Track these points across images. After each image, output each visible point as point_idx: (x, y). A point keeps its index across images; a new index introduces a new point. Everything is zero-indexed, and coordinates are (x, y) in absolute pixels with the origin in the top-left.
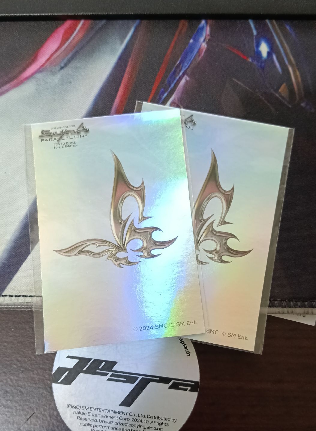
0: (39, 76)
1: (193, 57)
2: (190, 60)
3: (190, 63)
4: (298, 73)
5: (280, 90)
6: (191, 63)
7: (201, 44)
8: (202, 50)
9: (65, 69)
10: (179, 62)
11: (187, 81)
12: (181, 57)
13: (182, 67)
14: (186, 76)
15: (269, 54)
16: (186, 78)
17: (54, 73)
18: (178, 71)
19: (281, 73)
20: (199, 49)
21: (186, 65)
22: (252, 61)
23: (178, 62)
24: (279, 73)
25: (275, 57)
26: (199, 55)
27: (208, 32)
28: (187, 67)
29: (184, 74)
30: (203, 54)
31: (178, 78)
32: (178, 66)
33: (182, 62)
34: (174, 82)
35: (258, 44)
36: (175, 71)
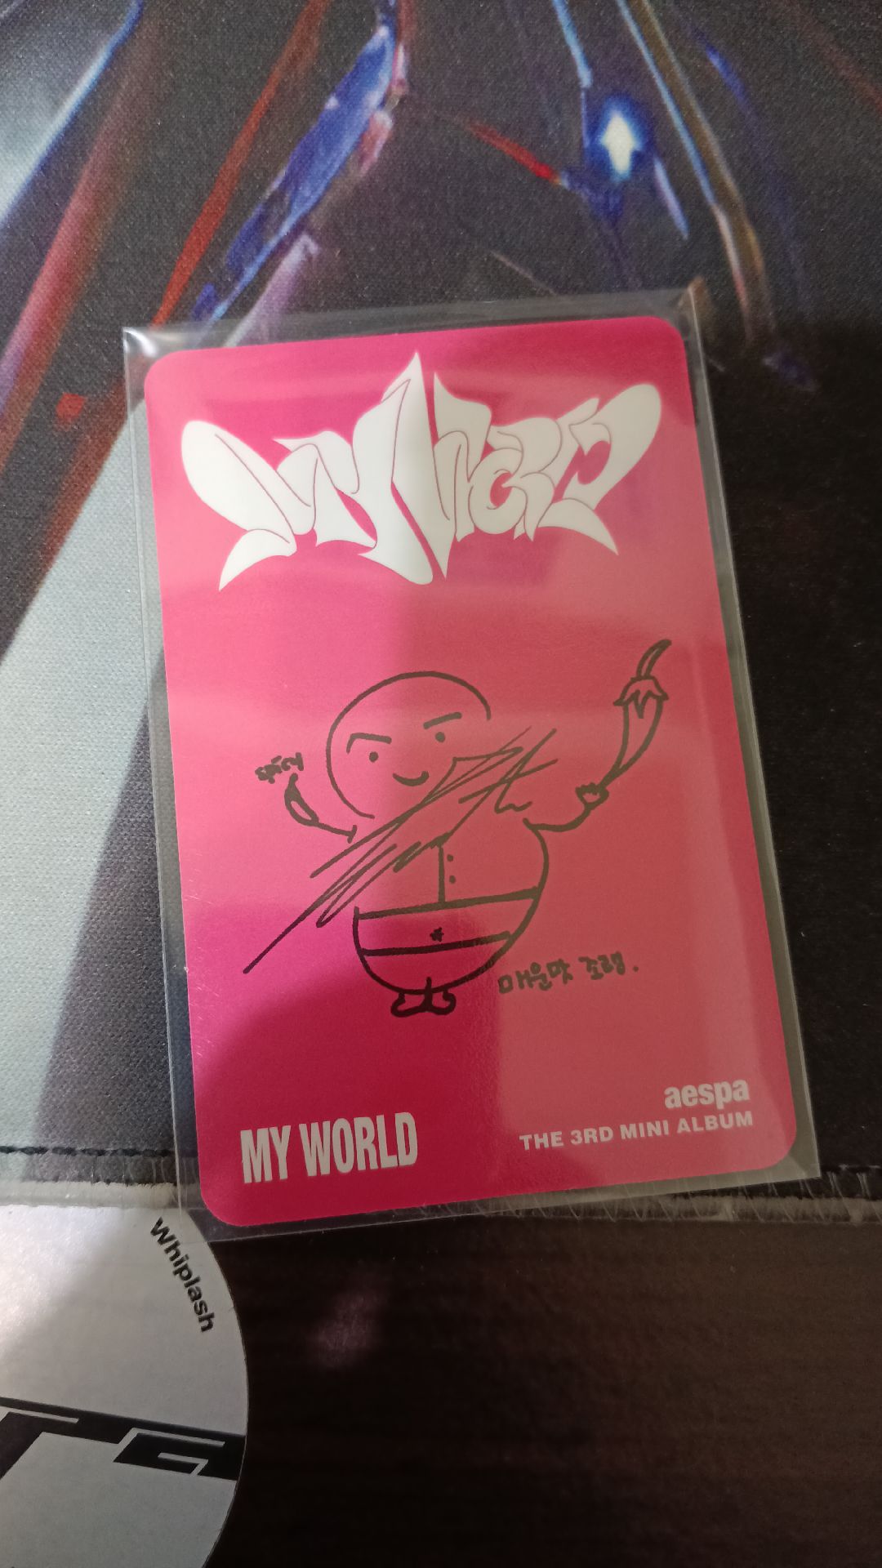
1: (337, 166)
2: (325, 174)
3: (321, 191)
6: (327, 188)
7: (372, 116)
8: (375, 138)
10: (281, 185)
11: (308, 258)
12: (288, 165)
13: (291, 203)
14: (305, 239)
15: (638, 159)
16: (306, 248)
18: (274, 219)
19: (685, 236)
20: (362, 136)
21: (307, 193)
22: (572, 184)
23: (275, 185)
24: (679, 236)
25: (661, 174)
26: (362, 159)
27: (401, 72)
28: (309, 205)
29: (296, 231)
30: (376, 154)
31: (273, 242)
32: (277, 198)
33: (292, 181)
34: (261, 259)
35: (597, 125)
36: (262, 219)
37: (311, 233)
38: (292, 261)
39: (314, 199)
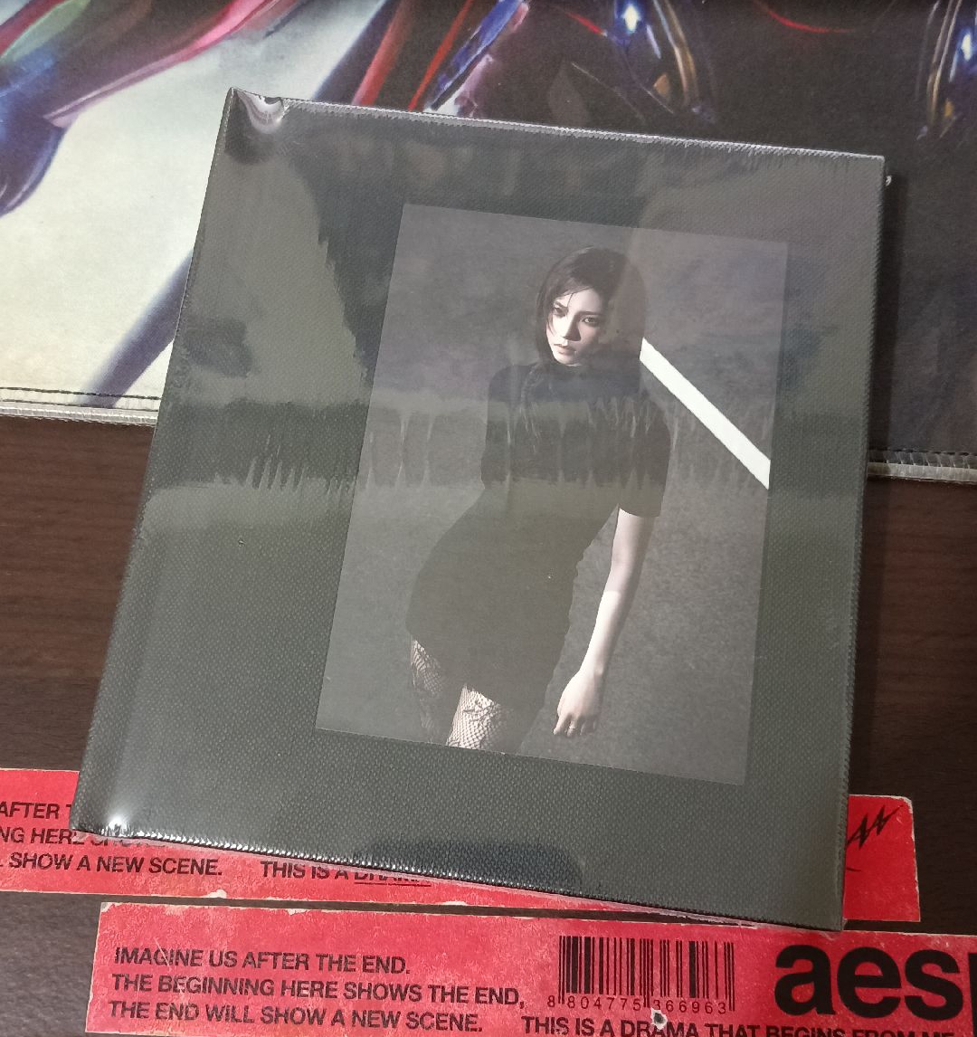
0: (227, 44)
1: (503, 25)
2: (498, 28)
3: (496, 35)
4: (690, 58)
5: (655, 85)
6: (498, 35)
7: (519, 5)
8: (521, 14)
9: (275, 36)
10: (477, 34)
11: (489, 65)
12: (481, 25)
13: (482, 41)
14: (487, 56)
15: (640, 25)
16: (488, 59)
17: (254, 42)
18: (474, 46)
19: (659, 57)
20: (514, 14)
21: (490, 37)
22: (609, 35)
23: (475, 33)
24: (656, 56)
25: (650, 31)
26: (515, 23)
28: (489, 42)
29: (484, 52)
30: (521, 21)
31: (473, 58)
32: (476, 38)
33: (483, 32)
34: (467, 64)
35: (621, 9)
36: (469, 47)
37: (491, 54)
38: (481, 65)
39: (492, 40)
